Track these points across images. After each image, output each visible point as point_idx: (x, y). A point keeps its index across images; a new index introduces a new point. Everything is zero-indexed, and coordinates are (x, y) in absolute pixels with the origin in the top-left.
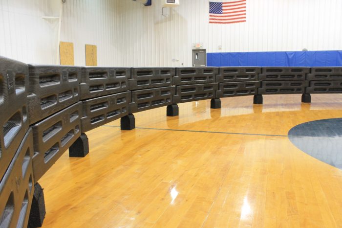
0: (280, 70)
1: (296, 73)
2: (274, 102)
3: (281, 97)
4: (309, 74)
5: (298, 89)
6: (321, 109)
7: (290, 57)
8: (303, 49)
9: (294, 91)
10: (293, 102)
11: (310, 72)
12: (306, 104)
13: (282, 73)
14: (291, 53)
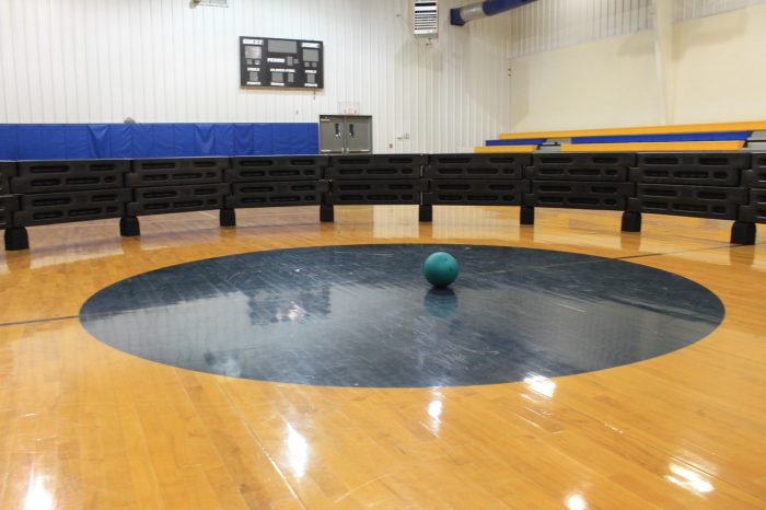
0: (64, 167)
1: (101, 174)
2: (58, 242)
3: (77, 229)
4: (131, 174)
5: (109, 208)
6: (158, 247)
7: (99, 136)
8: (125, 118)
9: (102, 214)
10: (100, 238)
11: (132, 171)
12: (130, 239)
13: (69, 173)
14: (101, 127)
